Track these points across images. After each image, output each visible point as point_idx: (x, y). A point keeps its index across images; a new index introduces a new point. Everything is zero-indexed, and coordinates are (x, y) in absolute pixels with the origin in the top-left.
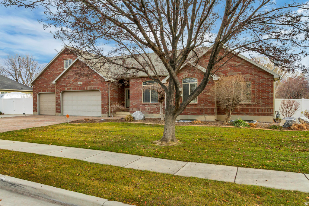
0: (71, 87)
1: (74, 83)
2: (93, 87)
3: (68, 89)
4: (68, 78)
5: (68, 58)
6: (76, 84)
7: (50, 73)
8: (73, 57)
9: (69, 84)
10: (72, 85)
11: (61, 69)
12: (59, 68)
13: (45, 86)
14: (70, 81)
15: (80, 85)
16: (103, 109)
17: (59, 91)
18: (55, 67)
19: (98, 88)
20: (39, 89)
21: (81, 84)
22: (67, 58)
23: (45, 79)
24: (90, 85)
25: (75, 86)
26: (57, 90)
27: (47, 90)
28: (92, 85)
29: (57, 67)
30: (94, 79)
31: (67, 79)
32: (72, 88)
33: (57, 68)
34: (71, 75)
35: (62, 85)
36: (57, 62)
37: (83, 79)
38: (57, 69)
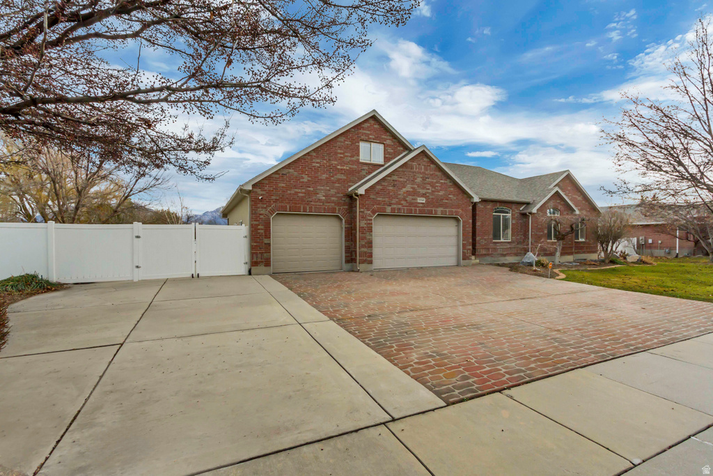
0: (400, 206)
1: (407, 199)
2: (447, 210)
3: (393, 210)
4: (394, 186)
5: (374, 139)
6: (413, 201)
7: (318, 165)
8: (385, 140)
9: (397, 200)
10: (403, 202)
11: (352, 161)
12: (347, 156)
13: (300, 195)
14: (399, 193)
15: (422, 203)
16: (466, 251)
17: (369, 212)
18: (336, 153)
19: (457, 213)
20: (276, 201)
21: (424, 202)
22: (371, 138)
23: (303, 178)
24: (441, 206)
25: (411, 204)
26: (362, 210)
27: (311, 208)
28: (445, 206)
29: (341, 154)
30: (450, 196)
31: (391, 188)
32: (404, 209)
33: (342, 156)
34: (402, 179)
35: (379, 199)
36: (341, 142)
37: (428, 193)
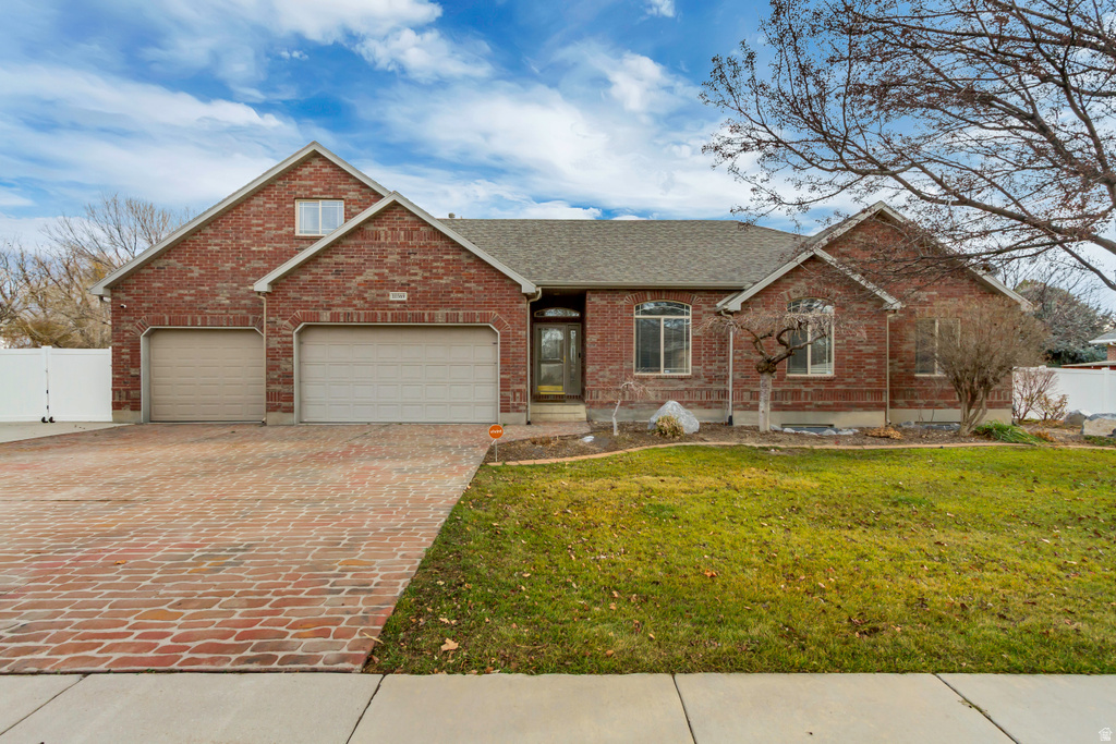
0: (350, 310)
1: (366, 295)
2: (461, 312)
3: (335, 317)
4: (338, 273)
5: (321, 194)
6: (379, 299)
7: (217, 248)
8: (346, 192)
9: (343, 298)
10: (355, 302)
11: (280, 236)
12: (270, 229)
13: (187, 298)
14: (348, 285)
15: (399, 302)
16: (508, 394)
17: (286, 322)
18: (249, 226)
19: (484, 317)
20: (149, 310)
21: (405, 299)
22: (316, 193)
23: (192, 272)
24: (446, 305)
25: (373, 305)
26: (272, 319)
27: (204, 319)
28: (457, 305)
29: (258, 225)
30: (467, 285)
31: (331, 278)
32: (359, 314)
33: (260, 229)
34: (352, 261)
35: (305, 298)
36: (258, 206)
37: (413, 281)
38: (258, 232)
